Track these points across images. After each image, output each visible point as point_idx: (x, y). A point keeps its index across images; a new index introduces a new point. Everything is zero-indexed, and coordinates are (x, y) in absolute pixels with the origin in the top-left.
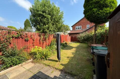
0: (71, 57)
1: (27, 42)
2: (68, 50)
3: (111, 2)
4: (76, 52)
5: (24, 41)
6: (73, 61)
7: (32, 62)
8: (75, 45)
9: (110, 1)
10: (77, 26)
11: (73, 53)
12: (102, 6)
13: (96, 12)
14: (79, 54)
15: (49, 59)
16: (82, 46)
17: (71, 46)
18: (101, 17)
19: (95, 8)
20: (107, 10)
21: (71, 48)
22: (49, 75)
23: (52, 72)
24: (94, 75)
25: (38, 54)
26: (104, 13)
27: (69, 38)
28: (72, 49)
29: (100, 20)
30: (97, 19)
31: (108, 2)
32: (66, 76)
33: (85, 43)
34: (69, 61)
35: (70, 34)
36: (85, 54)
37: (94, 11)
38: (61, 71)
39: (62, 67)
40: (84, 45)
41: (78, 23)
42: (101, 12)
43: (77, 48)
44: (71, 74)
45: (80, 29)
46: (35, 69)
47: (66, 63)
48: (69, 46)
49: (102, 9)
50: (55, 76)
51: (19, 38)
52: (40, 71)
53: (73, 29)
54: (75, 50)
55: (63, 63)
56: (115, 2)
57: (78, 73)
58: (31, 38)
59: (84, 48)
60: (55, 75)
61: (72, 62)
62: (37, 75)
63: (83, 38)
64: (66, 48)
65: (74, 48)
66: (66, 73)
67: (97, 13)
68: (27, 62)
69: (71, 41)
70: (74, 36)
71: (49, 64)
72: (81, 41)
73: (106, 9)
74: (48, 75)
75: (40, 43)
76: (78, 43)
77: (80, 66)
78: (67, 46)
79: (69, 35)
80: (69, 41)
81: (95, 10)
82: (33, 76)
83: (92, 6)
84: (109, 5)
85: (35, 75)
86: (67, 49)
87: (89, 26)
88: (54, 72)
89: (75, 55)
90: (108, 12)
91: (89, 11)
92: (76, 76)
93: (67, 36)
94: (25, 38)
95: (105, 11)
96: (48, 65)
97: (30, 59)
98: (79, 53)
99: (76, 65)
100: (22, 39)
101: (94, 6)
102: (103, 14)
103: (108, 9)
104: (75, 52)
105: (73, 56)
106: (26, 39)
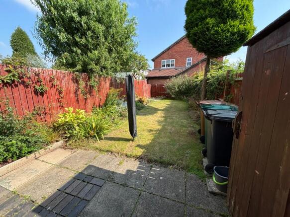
0: (157, 131)
1: (40, 97)
2: (147, 116)
3: (243, 7)
4: (166, 120)
5: (31, 95)
6: (161, 138)
7: (64, 147)
8: (161, 104)
9: (242, 4)
10: (164, 59)
11: (159, 122)
12: (225, 15)
13: (213, 26)
14: (172, 123)
15: (108, 136)
16: (175, 107)
17: (153, 108)
18: (220, 40)
19: (211, 17)
20: (234, 26)
21: (153, 111)
22: (114, 170)
23: (121, 163)
24: (204, 159)
25: (77, 128)
26: (228, 31)
27: (147, 87)
28: (155, 113)
29: (218, 47)
30: (212, 44)
31: (238, 6)
32: (152, 166)
33: (181, 99)
34: (153, 138)
35: (149, 79)
36: (185, 122)
37: (208, 23)
38: (140, 158)
39: (140, 152)
40: (180, 104)
41: (167, 52)
42: (222, 30)
43: (166, 110)
44: (161, 163)
45: (170, 67)
46: (77, 161)
47: (148, 142)
48: (148, 106)
49: (225, 23)
50: (128, 171)
51: (16, 86)
52: (91, 164)
53: (155, 67)
54: (163, 115)
55: (142, 143)
56: (250, 8)
57: (175, 159)
58: (53, 86)
59: (180, 110)
60: (128, 169)
61: (161, 140)
62: (86, 173)
63: (178, 88)
64: (142, 112)
65: (159, 112)
66: (149, 161)
67: (214, 29)
68: (51, 148)
69: (152, 97)
70: (157, 83)
71: (109, 149)
72: (173, 96)
73: (233, 23)
74: (112, 170)
75: (78, 100)
76: (167, 99)
77: (176, 147)
78: (143, 107)
79: (146, 81)
80: (148, 97)
81: (211, 21)
82: (76, 176)
83: (205, 11)
84: (239, 14)
85: (81, 173)
86: (145, 115)
87: (191, 61)
88: (125, 163)
89: (164, 126)
90: (235, 30)
91: (197, 25)
92: (171, 165)
93: (142, 83)
94: (34, 85)
95: (231, 27)
96: (108, 151)
97: (57, 141)
98: (171, 120)
99: (168, 144)
100: (27, 87)
101: (210, 11)
102: (225, 34)
103: (237, 23)
104: (163, 119)
105: (160, 127)
106: (37, 87)
